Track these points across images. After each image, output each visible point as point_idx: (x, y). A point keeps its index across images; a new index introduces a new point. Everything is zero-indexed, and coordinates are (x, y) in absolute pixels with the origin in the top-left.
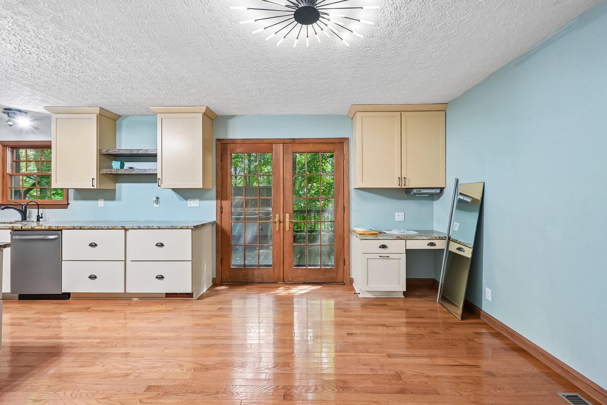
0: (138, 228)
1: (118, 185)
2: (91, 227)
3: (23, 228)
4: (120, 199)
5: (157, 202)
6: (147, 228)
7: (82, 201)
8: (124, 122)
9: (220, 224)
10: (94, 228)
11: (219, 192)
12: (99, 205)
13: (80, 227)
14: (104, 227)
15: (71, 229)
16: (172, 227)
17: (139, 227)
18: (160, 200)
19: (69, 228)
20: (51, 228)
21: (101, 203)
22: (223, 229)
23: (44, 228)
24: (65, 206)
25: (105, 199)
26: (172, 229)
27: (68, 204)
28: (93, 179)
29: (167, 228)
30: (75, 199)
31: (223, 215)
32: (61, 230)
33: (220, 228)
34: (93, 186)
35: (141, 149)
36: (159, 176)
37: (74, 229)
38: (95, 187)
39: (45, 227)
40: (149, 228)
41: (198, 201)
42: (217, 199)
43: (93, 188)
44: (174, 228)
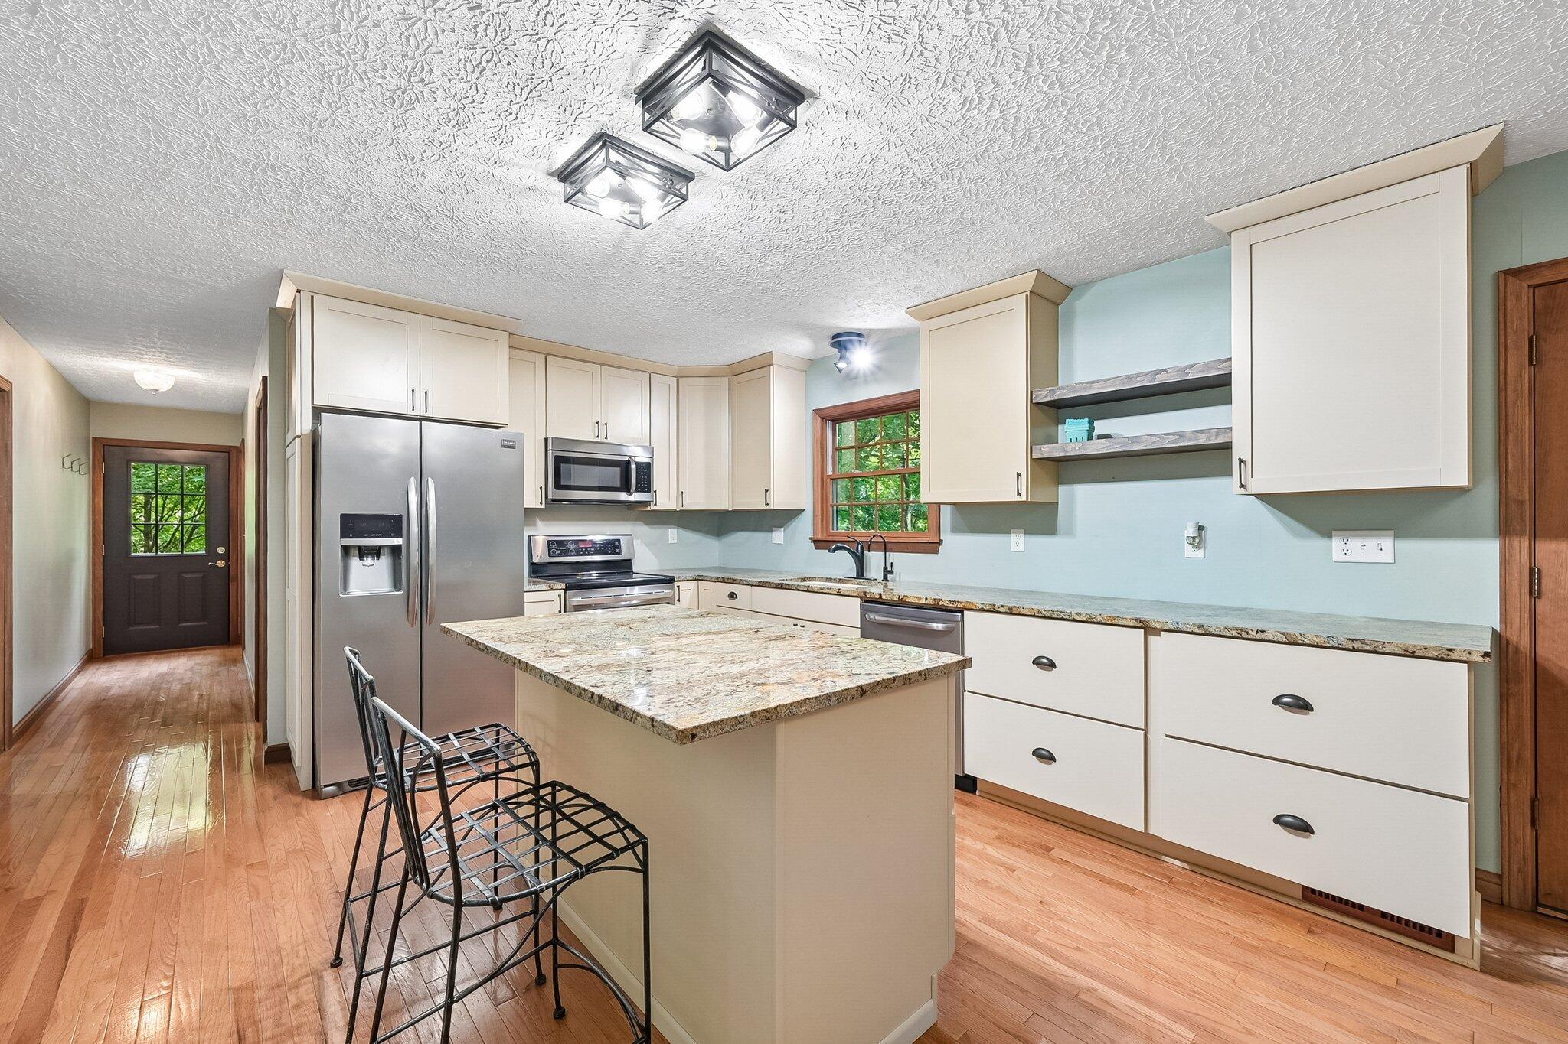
0: (1196, 630)
1: (1063, 490)
2: (1039, 611)
3: (884, 597)
4: (1070, 532)
5: (1197, 541)
6: (1235, 634)
7: (970, 534)
8: (1081, 304)
9: (1525, 643)
10: (1047, 614)
11: (1522, 503)
12: (1013, 548)
13: (1010, 609)
14: (1078, 614)
15: (986, 611)
16: (1357, 645)
17: (1200, 626)
18: (1208, 534)
19: (981, 607)
20: (940, 603)
21: (1017, 541)
22: (1544, 669)
23: (924, 602)
24: (933, 547)
25: (1029, 532)
26: (1354, 650)
27: (940, 542)
28: (1019, 475)
29: (1332, 643)
30: (955, 530)
31: (1541, 605)
32: (962, 612)
33: (1526, 664)
34: (1019, 494)
35: (1166, 370)
36: (1239, 451)
37: (992, 612)
38: (1024, 498)
39: (926, 599)
40: (1244, 635)
41: (1388, 543)
42: (1506, 529)
43: (1018, 499)
44: (1368, 648)
